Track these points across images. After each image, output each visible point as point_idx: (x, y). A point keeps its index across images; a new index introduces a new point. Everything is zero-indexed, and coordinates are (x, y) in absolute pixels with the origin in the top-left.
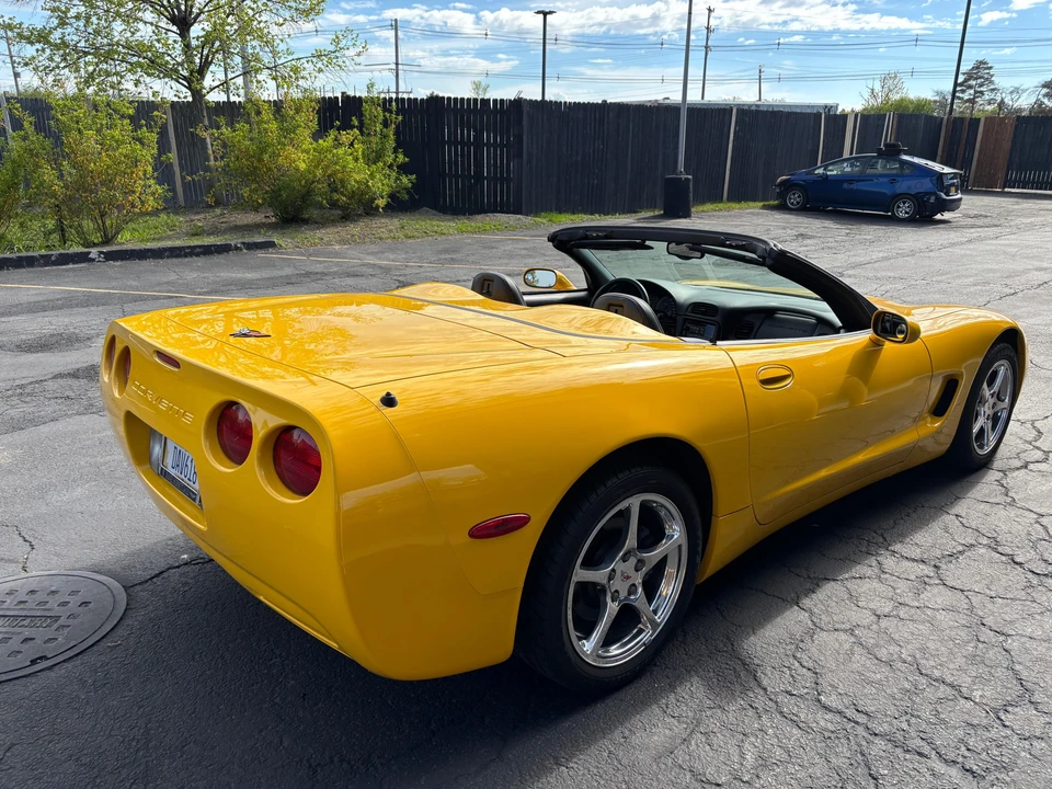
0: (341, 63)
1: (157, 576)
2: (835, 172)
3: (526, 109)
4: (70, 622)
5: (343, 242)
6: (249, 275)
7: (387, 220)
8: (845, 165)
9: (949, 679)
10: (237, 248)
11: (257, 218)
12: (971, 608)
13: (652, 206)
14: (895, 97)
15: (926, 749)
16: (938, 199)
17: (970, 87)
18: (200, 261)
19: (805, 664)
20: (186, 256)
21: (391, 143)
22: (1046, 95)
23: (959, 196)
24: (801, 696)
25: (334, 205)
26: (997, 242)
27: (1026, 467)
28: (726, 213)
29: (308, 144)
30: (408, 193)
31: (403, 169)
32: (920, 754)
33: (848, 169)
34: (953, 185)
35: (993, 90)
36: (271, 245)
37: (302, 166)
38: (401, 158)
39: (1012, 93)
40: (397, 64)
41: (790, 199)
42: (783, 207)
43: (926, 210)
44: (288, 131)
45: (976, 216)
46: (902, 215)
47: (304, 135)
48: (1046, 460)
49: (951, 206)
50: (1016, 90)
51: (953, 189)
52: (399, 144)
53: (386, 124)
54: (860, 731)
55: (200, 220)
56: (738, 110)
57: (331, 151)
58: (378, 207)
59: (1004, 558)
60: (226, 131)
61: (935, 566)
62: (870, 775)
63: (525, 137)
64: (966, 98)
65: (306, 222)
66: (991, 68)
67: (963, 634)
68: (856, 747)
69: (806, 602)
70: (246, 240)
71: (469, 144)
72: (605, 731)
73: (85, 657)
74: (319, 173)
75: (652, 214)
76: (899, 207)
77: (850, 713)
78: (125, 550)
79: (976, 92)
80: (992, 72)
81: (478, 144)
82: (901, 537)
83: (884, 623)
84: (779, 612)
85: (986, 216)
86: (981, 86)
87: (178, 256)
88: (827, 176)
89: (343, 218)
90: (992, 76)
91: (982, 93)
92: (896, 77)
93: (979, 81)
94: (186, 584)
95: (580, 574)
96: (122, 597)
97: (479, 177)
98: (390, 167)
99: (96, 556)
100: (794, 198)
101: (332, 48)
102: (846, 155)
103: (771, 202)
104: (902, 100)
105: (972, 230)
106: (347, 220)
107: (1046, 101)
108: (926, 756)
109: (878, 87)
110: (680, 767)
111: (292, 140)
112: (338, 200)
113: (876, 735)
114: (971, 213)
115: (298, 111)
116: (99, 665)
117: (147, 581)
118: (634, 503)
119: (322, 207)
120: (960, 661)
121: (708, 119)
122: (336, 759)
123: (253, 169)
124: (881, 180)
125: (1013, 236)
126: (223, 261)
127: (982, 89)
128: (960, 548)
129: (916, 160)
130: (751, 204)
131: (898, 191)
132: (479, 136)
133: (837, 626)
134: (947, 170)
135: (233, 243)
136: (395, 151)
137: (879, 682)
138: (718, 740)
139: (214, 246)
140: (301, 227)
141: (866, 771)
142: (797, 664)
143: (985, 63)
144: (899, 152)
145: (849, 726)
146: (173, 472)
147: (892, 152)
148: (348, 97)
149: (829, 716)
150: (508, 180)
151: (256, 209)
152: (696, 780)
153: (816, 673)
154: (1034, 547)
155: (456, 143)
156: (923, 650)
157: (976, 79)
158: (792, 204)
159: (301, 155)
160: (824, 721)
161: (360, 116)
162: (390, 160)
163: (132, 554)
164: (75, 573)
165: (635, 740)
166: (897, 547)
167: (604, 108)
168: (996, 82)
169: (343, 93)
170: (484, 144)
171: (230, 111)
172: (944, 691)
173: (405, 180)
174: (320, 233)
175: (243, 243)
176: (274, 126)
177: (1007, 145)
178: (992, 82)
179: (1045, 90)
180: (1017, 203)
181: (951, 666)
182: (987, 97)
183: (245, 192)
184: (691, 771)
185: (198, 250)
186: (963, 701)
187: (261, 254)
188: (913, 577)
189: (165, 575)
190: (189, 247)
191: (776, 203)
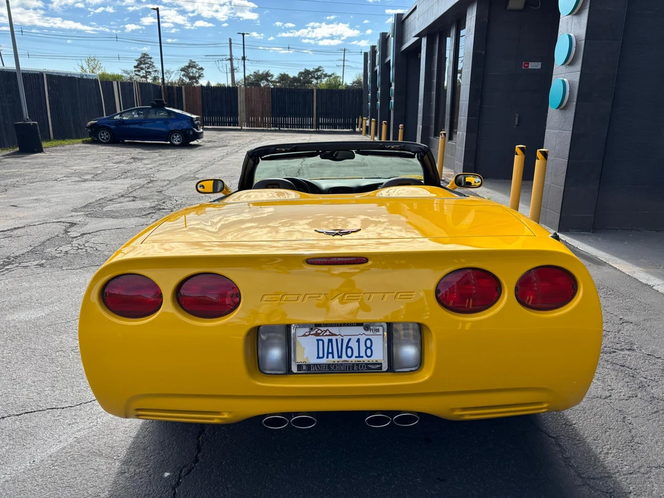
2: (129, 118)
8: (134, 113)
14: (98, 72)
16: (194, 131)
17: (142, 69)
22: (184, 75)
23: (201, 130)
33: (136, 116)
34: (198, 124)
35: (155, 71)
41: (101, 136)
42: (96, 141)
43: (188, 139)
46: (176, 143)
49: (198, 136)
56: (46, 75)
64: (142, 75)
76: (173, 138)
79: (146, 72)
80: (152, 60)
85: (214, 141)
86: (148, 68)
88: (126, 120)
90: (153, 63)
91: (149, 72)
92: (95, 59)
93: (147, 65)
100: (104, 136)
102: (118, 110)
103: (88, 139)
104: (103, 74)
107: (184, 78)
109: (85, 66)
124: (158, 122)
127: (149, 70)
131: (172, 129)
143: (147, 55)
147: (160, 105)
157: (144, 64)
158: (103, 139)
177: (199, 102)
178: (153, 66)
179: (183, 73)
182: (154, 75)
191: (90, 139)
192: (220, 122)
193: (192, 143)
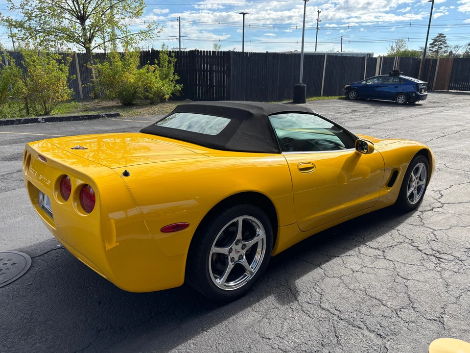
0: (151, 36)
1: (46, 253)
2: (371, 83)
3: (232, 55)
4: (6, 271)
5: (150, 114)
6: (107, 128)
7: (170, 104)
8: (375, 80)
9: (378, 297)
10: (103, 117)
11: (114, 103)
12: (395, 268)
13: (289, 98)
14: (402, 50)
15: (362, 326)
16: (417, 95)
17: (436, 45)
18: (87, 122)
19: (318, 291)
20: (80, 120)
21: (172, 71)
23: (426, 93)
24: (313, 304)
25: (147, 98)
26: (442, 113)
27: (432, 210)
28: (322, 101)
29: (135, 71)
30: (180, 92)
31: (178, 82)
32: (359, 328)
33: (376, 82)
34: (423, 88)
35: (446, 47)
36: (118, 115)
37: (132, 81)
38: (177, 77)
39: (455, 48)
40: (180, 36)
41: (351, 95)
42: (347, 99)
43: (411, 100)
44: (126, 66)
45: (434, 102)
46: (400, 102)
47: (134, 68)
48: (442, 207)
49: (423, 98)
50: (457, 47)
51: (423, 90)
52: (176, 71)
53: (170, 62)
54: (335, 318)
55: (89, 104)
56: (327, 56)
57: (145, 74)
58: (165, 99)
59: (414, 248)
60: (100, 66)
61: (383, 251)
62: (336, 336)
63: (231, 68)
64: (434, 50)
65: (134, 105)
66: (445, 37)
67: (389, 279)
68: (332, 324)
69: (324, 266)
70: (107, 113)
71: (207, 71)
72: (226, 318)
73: (10, 286)
74: (140, 83)
75: (288, 102)
76: (399, 98)
77: (333, 311)
78: (34, 243)
79: (438, 48)
80: (446, 38)
81: (211, 72)
82: (371, 239)
83: (355, 274)
84: (311, 269)
85: (439, 103)
86: (441, 44)
87: (77, 120)
88: (367, 85)
89: (151, 103)
90: (446, 40)
91: (441, 48)
92: (402, 41)
93: (440, 43)
94: (57, 256)
95: (214, 249)
96: (30, 261)
97: (211, 85)
98: (172, 81)
99: (22, 245)
100: (353, 95)
101: (147, 29)
102: (377, 75)
103: (343, 97)
104: (405, 51)
105: (431, 109)
106: (152, 104)
108: (362, 329)
109: (394, 46)
110: (255, 332)
111: (128, 69)
112: (148, 96)
113: (342, 319)
114: (432, 101)
115: (131, 56)
116: (16, 289)
117: (41, 255)
118: (240, 219)
119: (141, 99)
120: (385, 289)
121: (314, 60)
122: (109, 327)
123: (111, 82)
124: (391, 86)
125: (449, 111)
126: (96, 122)
127: (441, 46)
128: (396, 244)
129: (406, 77)
130: (333, 97)
131: (399, 91)
132: (211, 67)
133: (335, 275)
134: (420, 82)
135: (101, 114)
136: (174, 74)
137: (348, 298)
138: (273, 321)
139: (93, 115)
140: (132, 107)
141: (335, 334)
142: (314, 291)
143: (443, 35)
144: (399, 74)
145: (331, 316)
146: (46, 206)
147: (396, 74)
148: (154, 51)
149: (323, 312)
150: (224, 87)
151: (112, 99)
152: (261, 337)
153: (321, 295)
154: (429, 243)
155: (201, 71)
156: (369, 285)
157: (439, 42)
158: (352, 97)
159: (132, 76)
160: (321, 314)
161: (158, 59)
162: (171, 78)
163: (37, 244)
164: (11, 252)
165: (238, 321)
166: (369, 243)
167: (267, 55)
168: (448, 43)
169: (152, 49)
170: (214, 71)
171: (102, 57)
172: (375, 302)
173: (178, 87)
174: (139, 110)
175: (106, 114)
176: (120, 63)
177: (449, 71)
178: (446, 43)
180: (454, 97)
181: (381, 292)
182: (444, 50)
183: (108, 92)
184: (259, 333)
185: (86, 117)
186: (382, 306)
187: (113, 119)
188: (372, 256)
189: (50, 253)
190: (82, 116)
191: (345, 96)
192: (464, 87)
193: (417, 103)
